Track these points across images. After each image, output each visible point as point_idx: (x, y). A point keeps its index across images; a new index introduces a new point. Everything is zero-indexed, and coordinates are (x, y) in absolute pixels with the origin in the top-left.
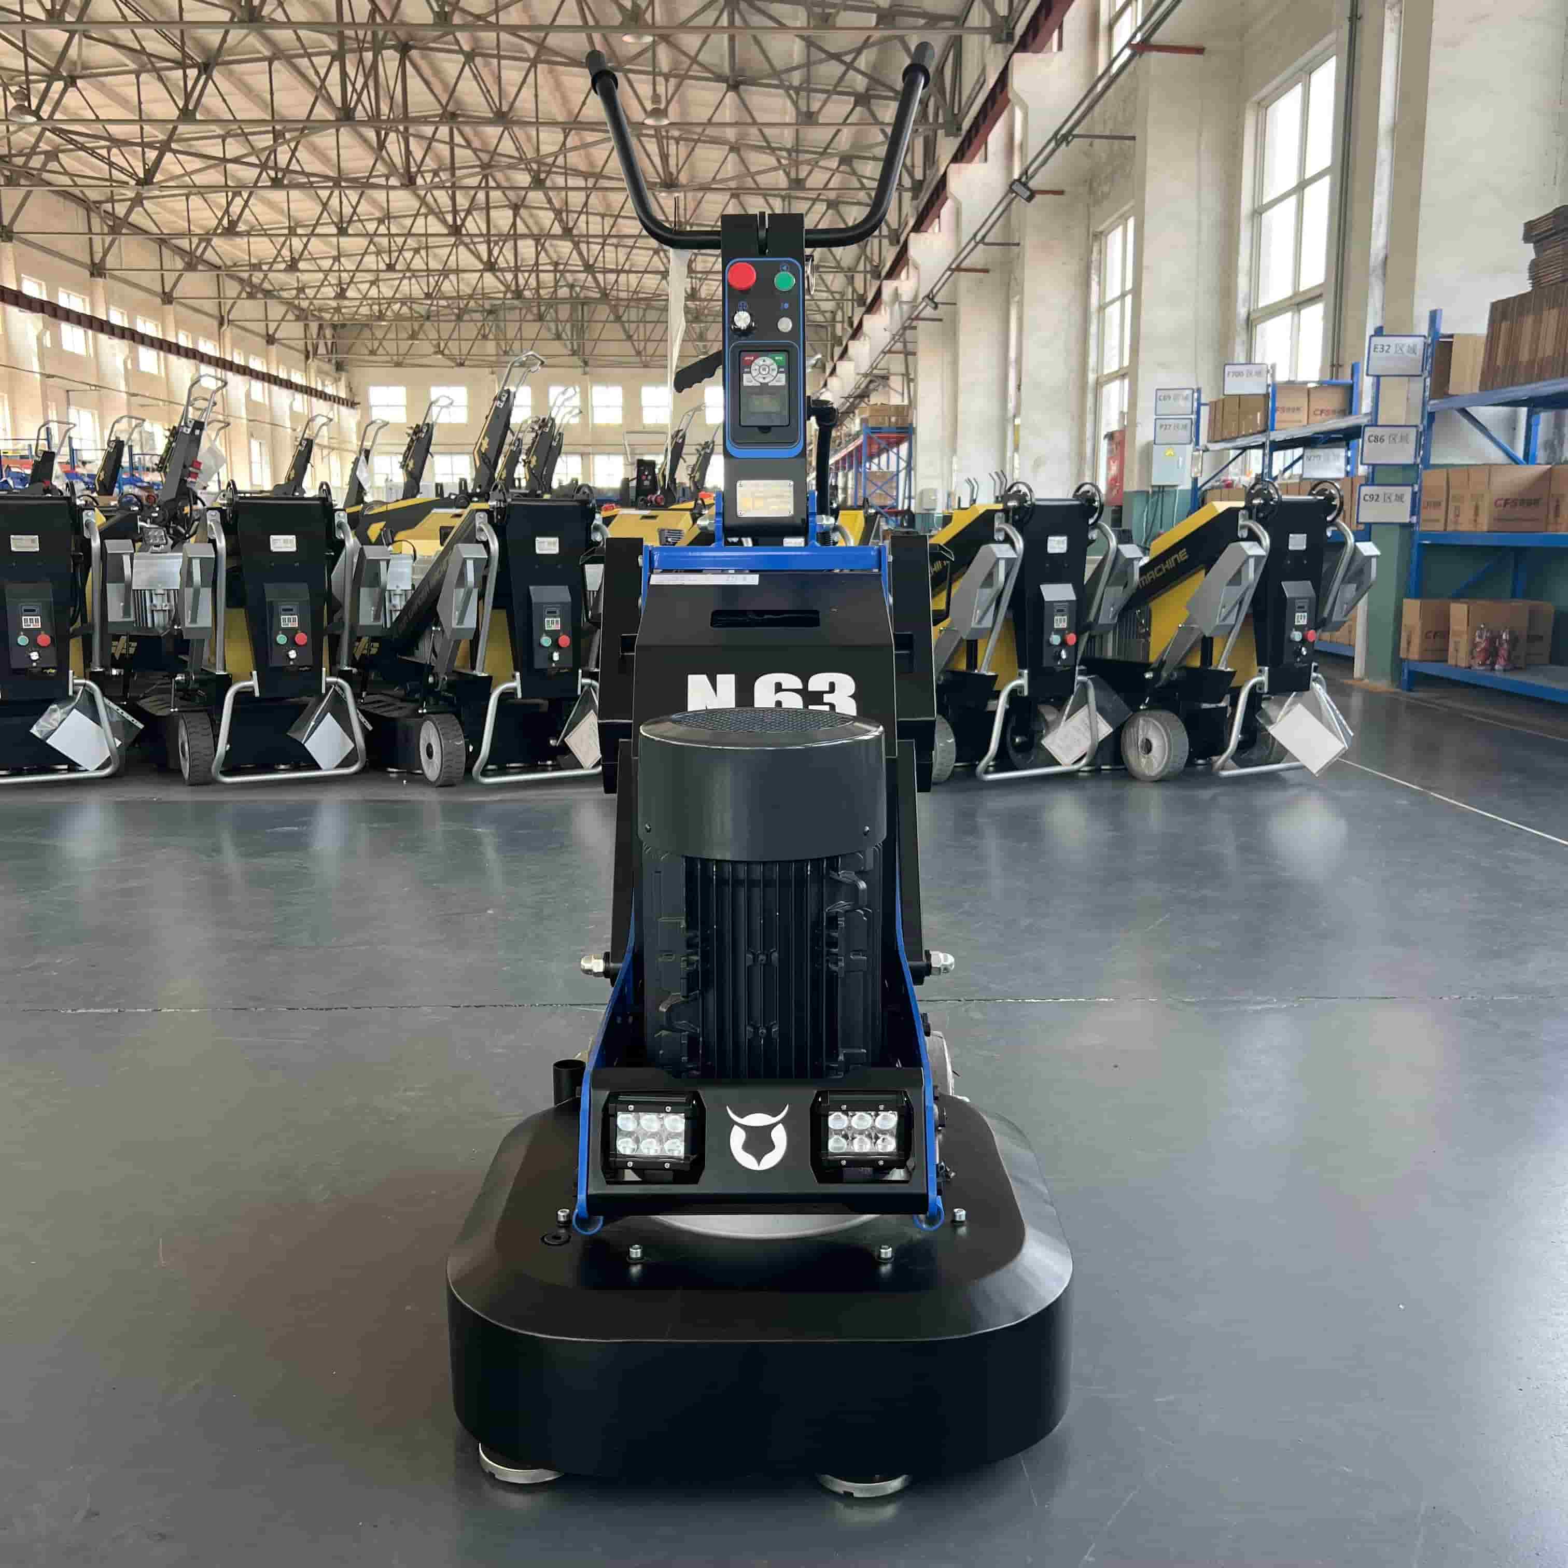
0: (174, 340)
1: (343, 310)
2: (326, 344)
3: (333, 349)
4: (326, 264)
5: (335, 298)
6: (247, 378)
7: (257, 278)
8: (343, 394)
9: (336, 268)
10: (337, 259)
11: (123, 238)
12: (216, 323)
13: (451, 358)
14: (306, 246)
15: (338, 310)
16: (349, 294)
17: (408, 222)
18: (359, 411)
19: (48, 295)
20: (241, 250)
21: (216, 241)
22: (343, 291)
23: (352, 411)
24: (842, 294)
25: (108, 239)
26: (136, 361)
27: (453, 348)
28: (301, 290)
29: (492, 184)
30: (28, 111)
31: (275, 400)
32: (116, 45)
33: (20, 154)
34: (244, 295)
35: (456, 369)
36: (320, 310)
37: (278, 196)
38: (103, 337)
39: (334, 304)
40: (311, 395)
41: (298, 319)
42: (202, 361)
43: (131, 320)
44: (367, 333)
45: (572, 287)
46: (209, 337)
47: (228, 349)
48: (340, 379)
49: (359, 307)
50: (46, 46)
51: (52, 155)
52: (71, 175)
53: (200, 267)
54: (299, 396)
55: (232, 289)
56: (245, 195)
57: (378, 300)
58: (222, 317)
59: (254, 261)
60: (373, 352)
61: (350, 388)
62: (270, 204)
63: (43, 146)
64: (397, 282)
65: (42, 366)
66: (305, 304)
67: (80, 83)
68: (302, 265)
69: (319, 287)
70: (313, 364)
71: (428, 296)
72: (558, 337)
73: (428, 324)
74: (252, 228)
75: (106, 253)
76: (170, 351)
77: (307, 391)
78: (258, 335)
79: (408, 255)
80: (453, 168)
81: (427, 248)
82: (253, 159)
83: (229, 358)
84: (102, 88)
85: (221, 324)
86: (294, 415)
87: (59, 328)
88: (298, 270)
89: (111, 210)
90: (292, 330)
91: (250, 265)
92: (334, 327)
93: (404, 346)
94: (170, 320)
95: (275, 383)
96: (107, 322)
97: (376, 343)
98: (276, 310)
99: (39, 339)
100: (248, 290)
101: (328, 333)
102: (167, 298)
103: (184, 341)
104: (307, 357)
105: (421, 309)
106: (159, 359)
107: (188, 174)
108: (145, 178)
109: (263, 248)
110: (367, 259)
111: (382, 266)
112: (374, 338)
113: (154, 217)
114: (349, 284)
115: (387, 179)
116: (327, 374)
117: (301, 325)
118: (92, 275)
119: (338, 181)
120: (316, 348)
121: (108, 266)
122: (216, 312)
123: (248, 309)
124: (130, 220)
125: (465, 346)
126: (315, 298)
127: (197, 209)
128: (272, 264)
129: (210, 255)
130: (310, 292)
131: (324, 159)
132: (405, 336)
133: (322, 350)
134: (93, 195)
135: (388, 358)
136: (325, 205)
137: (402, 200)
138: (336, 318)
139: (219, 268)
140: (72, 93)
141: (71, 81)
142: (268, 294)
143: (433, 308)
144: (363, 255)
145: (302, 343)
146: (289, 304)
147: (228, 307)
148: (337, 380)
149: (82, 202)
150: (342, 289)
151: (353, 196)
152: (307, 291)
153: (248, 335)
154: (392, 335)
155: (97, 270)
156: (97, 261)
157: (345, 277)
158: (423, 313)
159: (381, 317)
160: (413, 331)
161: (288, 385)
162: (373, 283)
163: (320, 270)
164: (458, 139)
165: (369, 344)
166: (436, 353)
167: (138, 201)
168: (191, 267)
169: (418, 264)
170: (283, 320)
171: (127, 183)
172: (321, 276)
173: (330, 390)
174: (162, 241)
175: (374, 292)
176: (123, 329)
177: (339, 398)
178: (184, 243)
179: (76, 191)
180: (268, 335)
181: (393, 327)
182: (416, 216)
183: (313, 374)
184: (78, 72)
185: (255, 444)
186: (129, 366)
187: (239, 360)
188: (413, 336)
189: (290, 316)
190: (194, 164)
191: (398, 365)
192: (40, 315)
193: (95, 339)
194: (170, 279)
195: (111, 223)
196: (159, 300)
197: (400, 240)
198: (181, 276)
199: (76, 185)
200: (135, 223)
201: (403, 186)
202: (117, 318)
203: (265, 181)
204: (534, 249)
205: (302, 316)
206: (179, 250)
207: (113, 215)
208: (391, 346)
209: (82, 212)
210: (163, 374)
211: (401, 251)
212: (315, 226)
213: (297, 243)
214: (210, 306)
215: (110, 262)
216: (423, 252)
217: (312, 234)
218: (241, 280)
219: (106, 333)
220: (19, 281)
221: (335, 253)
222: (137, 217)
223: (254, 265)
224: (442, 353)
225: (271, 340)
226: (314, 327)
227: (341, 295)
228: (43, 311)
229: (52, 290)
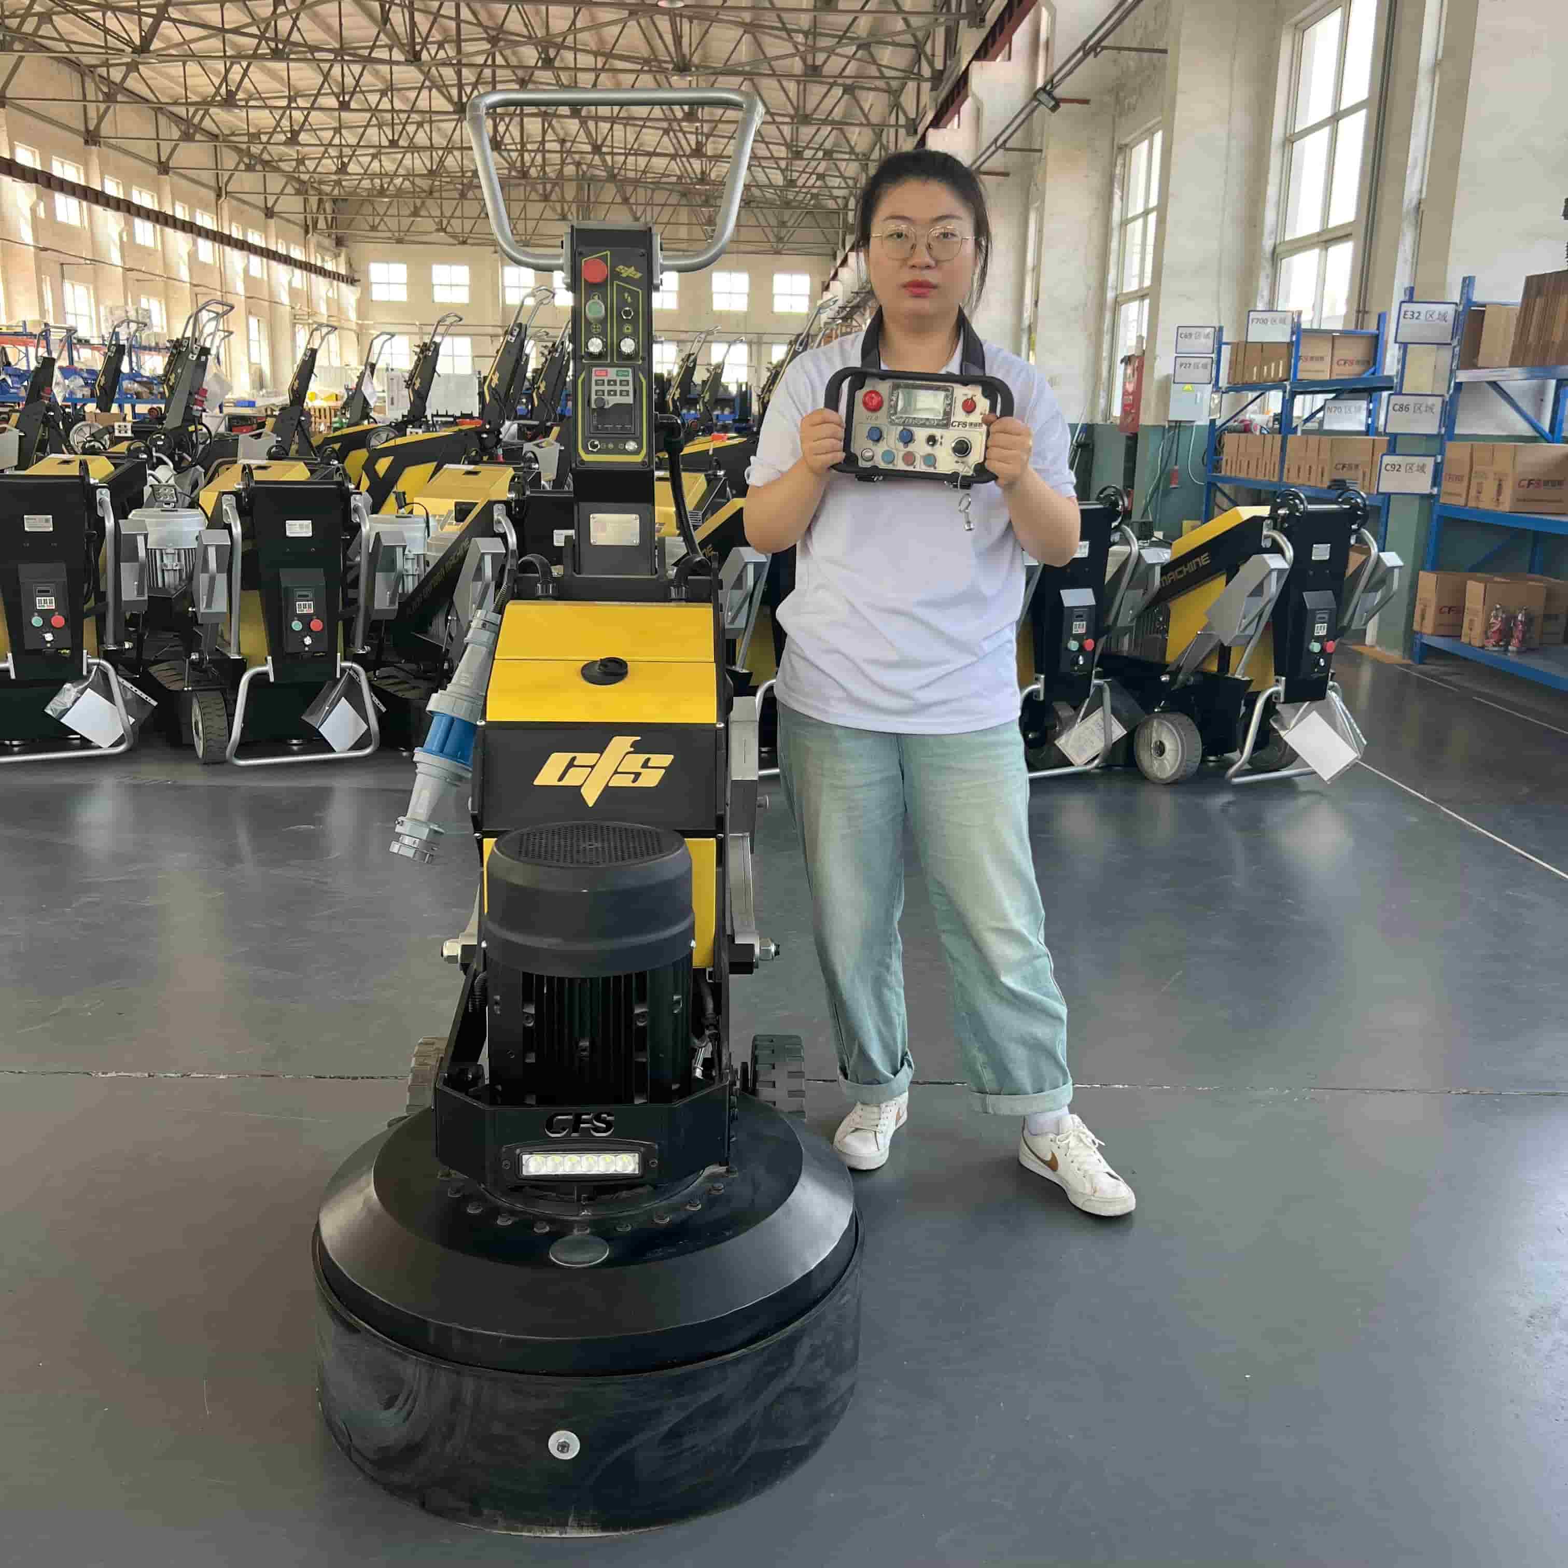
0: (170, 213)
1: (344, 183)
2: (326, 218)
3: (333, 224)
4: (327, 135)
5: (336, 173)
6: (245, 253)
7: (255, 149)
8: (343, 271)
9: (336, 141)
10: (338, 130)
11: (118, 106)
12: (212, 195)
13: (454, 236)
14: (306, 117)
15: (338, 183)
16: (353, 168)
17: (412, 95)
18: (359, 289)
19: (42, 165)
20: (241, 120)
21: (212, 110)
22: (344, 165)
23: (352, 288)
24: (855, 180)
25: (103, 106)
26: (131, 235)
27: (456, 224)
28: (301, 161)
29: (499, 60)
31: (274, 276)
33: (13, 15)
34: (242, 166)
35: (459, 247)
36: (321, 182)
37: (280, 66)
38: (98, 209)
39: (334, 177)
40: (310, 271)
41: (298, 192)
42: (199, 235)
43: (127, 191)
44: (367, 209)
45: (578, 164)
46: (205, 208)
47: (226, 224)
48: (339, 255)
49: (360, 181)
51: (46, 18)
52: (67, 42)
53: (198, 137)
54: (298, 272)
55: (230, 159)
56: (244, 64)
57: (381, 175)
58: (220, 188)
59: (252, 130)
60: (374, 228)
61: (349, 264)
62: (272, 74)
63: (37, 8)
64: (400, 156)
65: (36, 239)
66: (305, 177)
68: (303, 137)
69: (320, 159)
70: (313, 238)
71: (431, 173)
72: (564, 218)
73: (429, 202)
74: (250, 98)
75: (101, 119)
76: (166, 224)
77: (306, 267)
78: (256, 207)
79: (411, 129)
80: (458, 42)
81: (431, 122)
82: (254, 30)
83: (227, 232)
85: (219, 196)
86: (293, 293)
87: (53, 198)
88: (299, 144)
89: (105, 75)
90: (291, 204)
91: (248, 134)
92: (335, 201)
93: (406, 222)
94: (167, 189)
95: (274, 259)
96: (102, 193)
97: (377, 220)
98: (275, 182)
99: (33, 210)
100: (246, 160)
101: (328, 206)
102: (164, 168)
103: (181, 213)
104: (307, 232)
105: (424, 184)
106: (155, 231)
107: (186, 42)
108: (141, 45)
109: (262, 118)
110: (370, 131)
111: (385, 143)
112: (375, 213)
113: (149, 82)
114: (351, 157)
115: (391, 51)
116: (328, 250)
117: (300, 199)
118: (87, 142)
119: (343, 52)
120: (315, 224)
121: (103, 133)
122: (213, 183)
123: (246, 182)
124: (125, 85)
125: (468, 225)
126: (314, 171)
127: (193, 76)
128: (271, 134)
129: (207, 124)
130: (311, 165)
131: (328, 29)
132: (408, 212)
133: (321, 224)
134: (87, 60)
135: (389, 235)
136: (326, 76)
137: (408, 75)
138: (336, 192)
139: (217, 136)
142: (265, 163)
143: (437, 183)
144: (366, 127)
145: (302, 216)
146: (290, 177)
147: (225, 179)
148: (337, 256)
149: (74, 65)
150: (343, 163)
151: (356, 69)
152: (307, 162)
153: (246, 207)
154: (393, 211)
155: (92, 138)
156: (91, 128)
157: (347, 151)
158: (426, 188)
159: (382, 192)
160: (415, 207)
161: (287, 260)
162: (374, 156)
163: (322, 145)
164: (465, 14)
165: (370, 219)
166: (438, 230)
167: (132, 67)
168: (187, 137)
169: (421, 138)
170: (282, 193)
171: (123, 51)
172: (322, 149)
173: (330, 266)
174: (159, 109)
175: (375, 165)
176: (118, 201)
177: (339, 274)
178: (181, 111)
179: (72, 57)
180: (267, 208)
181: (395, 204)
182: (420, 89)
183: (312, 250)
185: (253, 321)
186: (125, 239)
187: (237, 234)
188: (415, 213)
189: (289, 190)
190: (191, 32)
191: (400, 241)
192: (34, 185)
193: (90, 211)
194: (166, 148)
195: (106, 90)
196: (156, 170)
197: (403, 116)
198: (177, 145)
199: (73, 52)
200: (130, 88)
201: (408, 62)
202: (113, 189)
203: (263, 50)
204: (540, 126)
205: (302, 189)
206: (177, 118)
207: (107, 80)
208: (392, 223)
209: (76, 76)
210: (159, 248)
211: (404, 125)
212: (316, 96)
213: (298, 116)
214: (208, 177)
215: (106, 129)
216: (427, 127)
217: (312, 108)
218: (238, 150)
219: (102, 205)
220: (12, 149)
221: (336, 125)
222: (133, 83)
223: (253, 134)
224: (444, 230)
225: (269, 213)
226: (314, 201)
227: (342, 169)
228: (36, 182)
229: (45, 159)
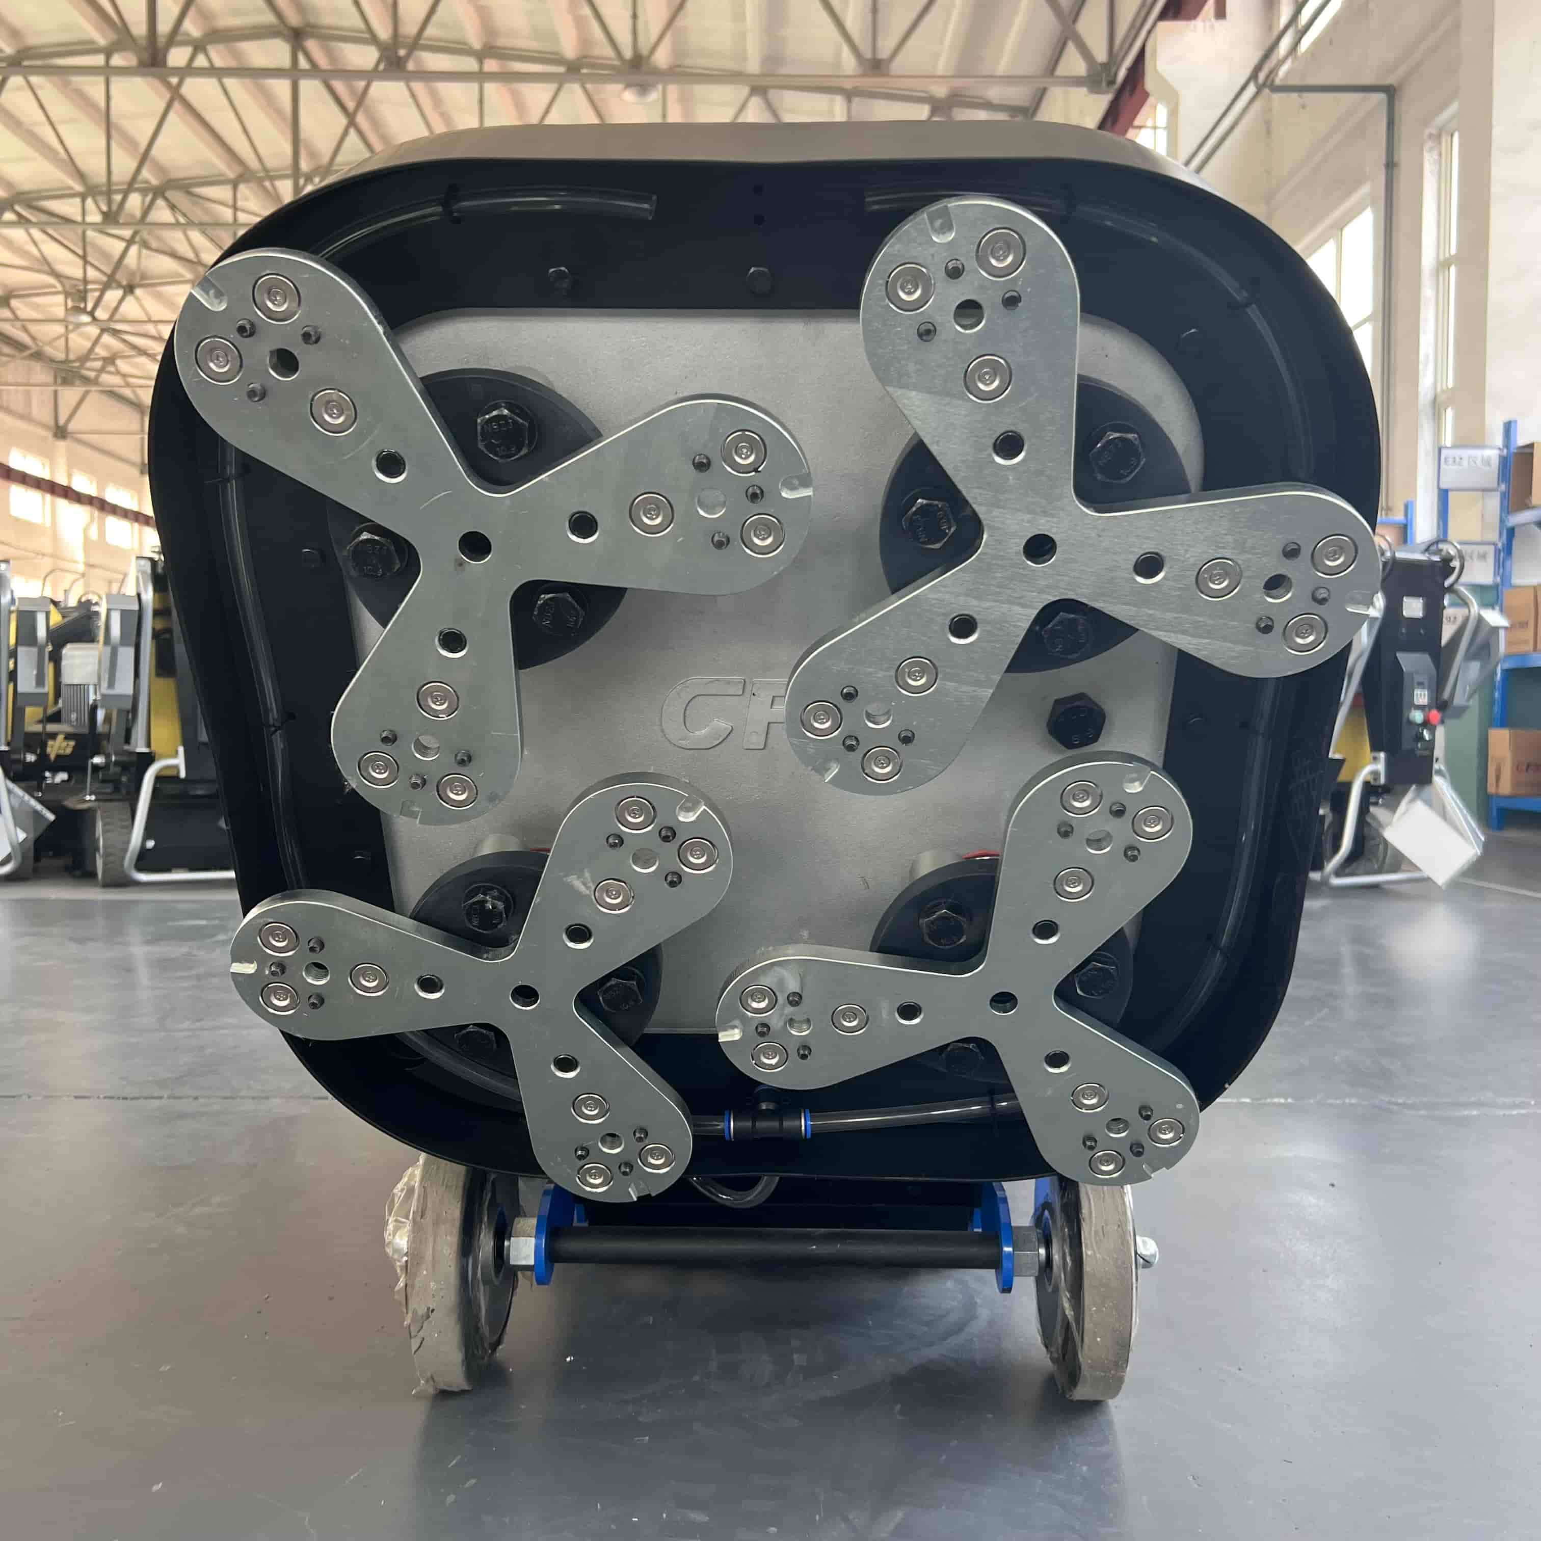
19: (97, 490)
30: (84, 311)
32: (174, 255)
50: (105, 255)
51: (110, 360)
52: (124, 376)
63: (100, 351)
65: (87, 556)
67: (138, 292)
84: (159, 297)
87: (106, 521)
99: (86, 530)
140: (130, 299)
141: (130, 289)
179: (127, 392)
184: (137, 280)
192: (88, 508)
193: (140, 533)
199: (128, 385)
220: (70, 476)
228: (91, 505)
229: (101, 487)
